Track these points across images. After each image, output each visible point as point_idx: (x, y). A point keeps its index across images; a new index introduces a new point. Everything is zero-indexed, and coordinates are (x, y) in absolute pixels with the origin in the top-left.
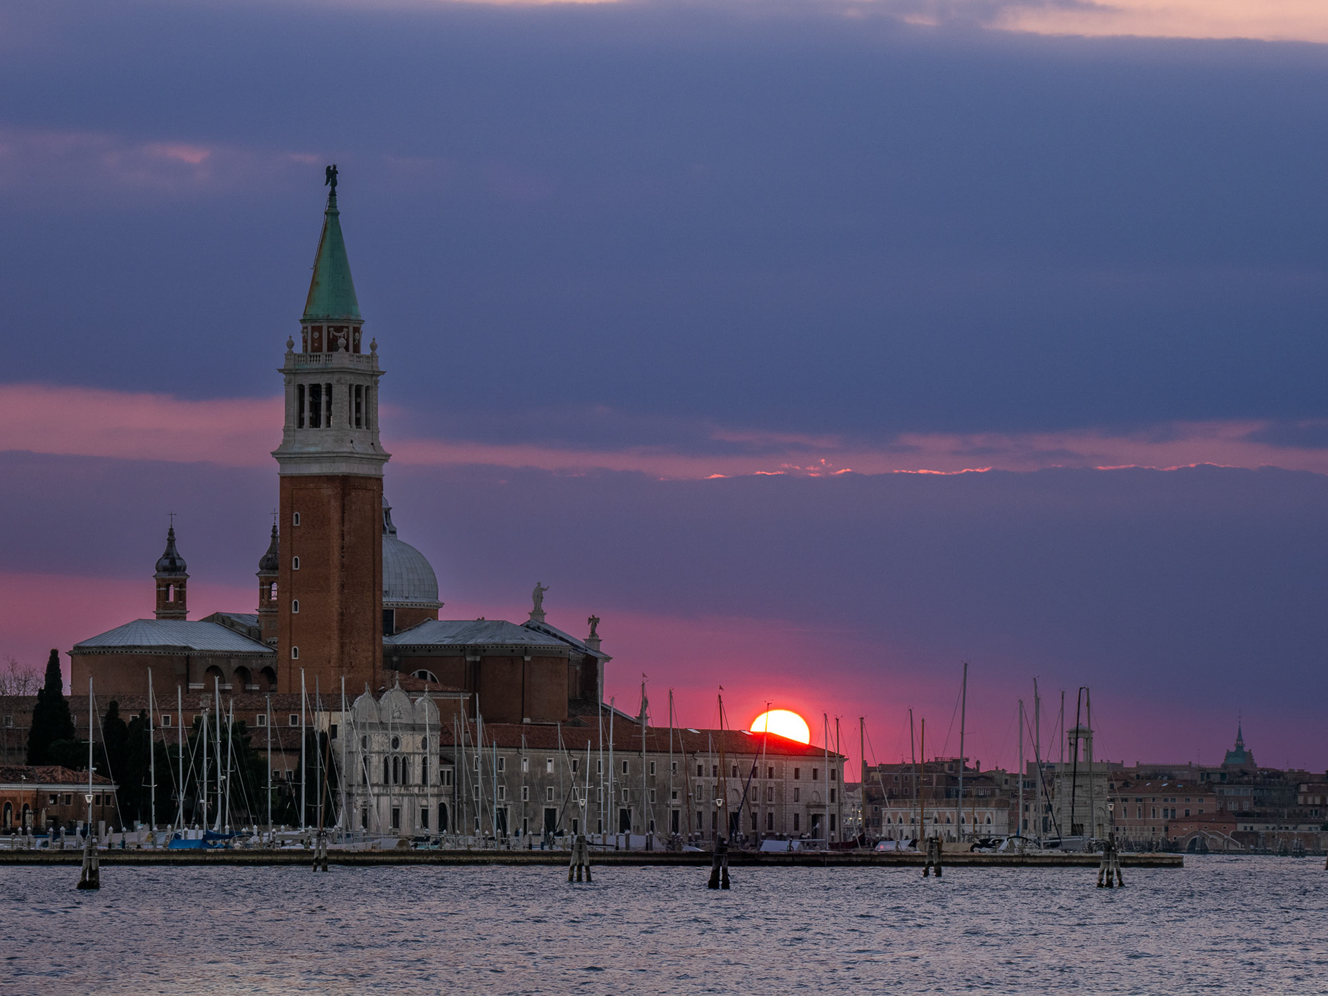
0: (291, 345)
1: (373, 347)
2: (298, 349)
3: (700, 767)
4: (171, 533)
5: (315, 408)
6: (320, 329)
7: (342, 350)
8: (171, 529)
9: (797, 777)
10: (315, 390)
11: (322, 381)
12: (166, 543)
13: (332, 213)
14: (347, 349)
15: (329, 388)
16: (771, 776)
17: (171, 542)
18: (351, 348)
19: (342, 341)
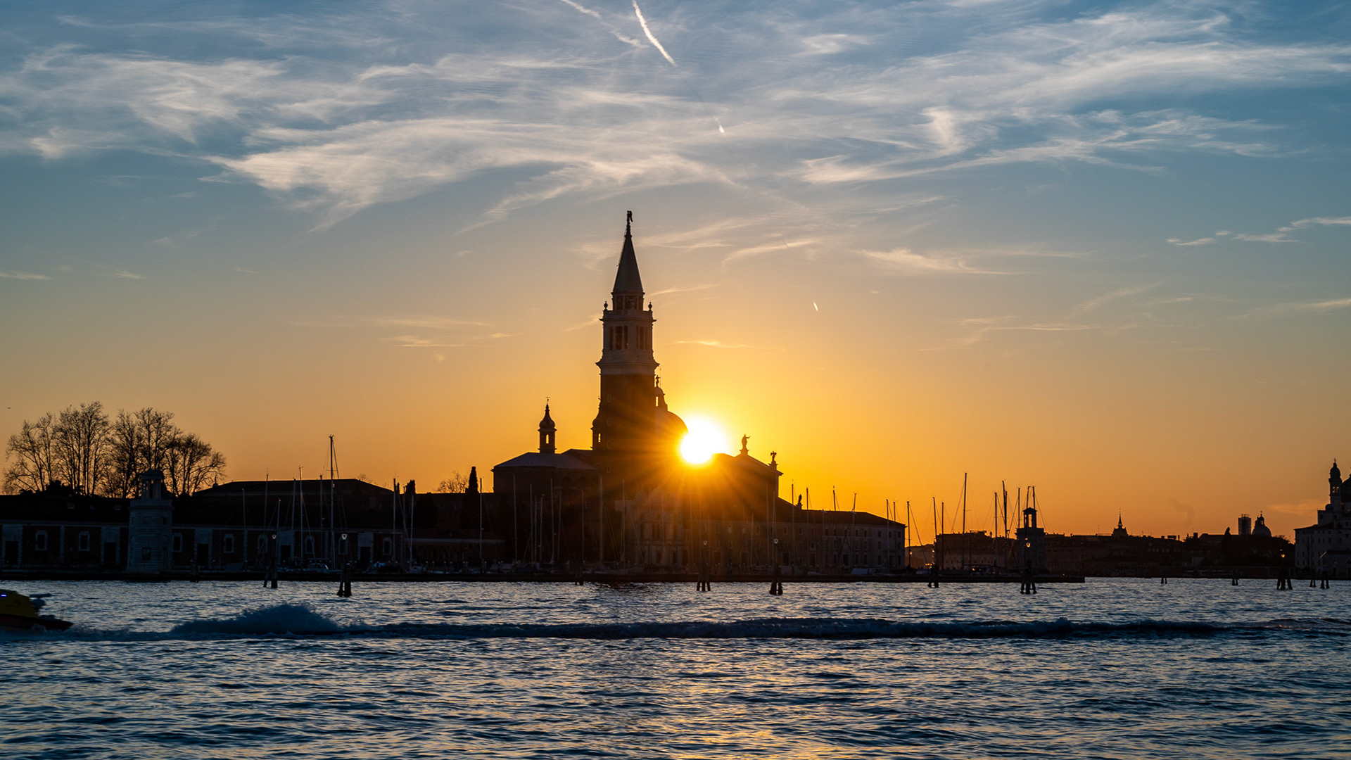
0: (606, 305)
1: (650, 306)
2: (610, 308)
3: (826, 531)
4: (547, 407)
5: (619, 339)
6: (621, 297)
7: (633, 308)
8: (547, 405)
9: (880, 536)
10: (619, 329)
11: (622, 324)
12: (545, 412)
13: (628, 237)
14: (635, 308)
15: (626, 328)
16: (865, 536)
17: (547, 410)
18: (638, 307)
19: (633, 304)
